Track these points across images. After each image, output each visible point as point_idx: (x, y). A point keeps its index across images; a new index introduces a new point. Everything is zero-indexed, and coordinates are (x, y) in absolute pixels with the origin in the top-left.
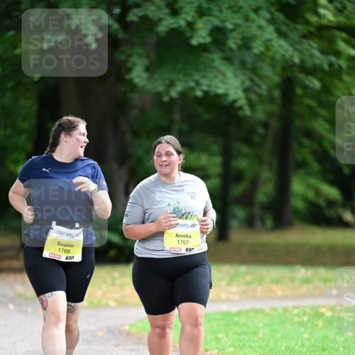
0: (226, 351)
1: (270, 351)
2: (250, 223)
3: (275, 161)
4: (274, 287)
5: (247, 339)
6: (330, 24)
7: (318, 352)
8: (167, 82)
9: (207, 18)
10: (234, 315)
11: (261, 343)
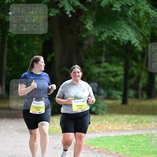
0: (126, 153)
4: (147, 125)
5: (135, 147)
8: (100, 32)
10: (130, 137)
11: (142, 150)
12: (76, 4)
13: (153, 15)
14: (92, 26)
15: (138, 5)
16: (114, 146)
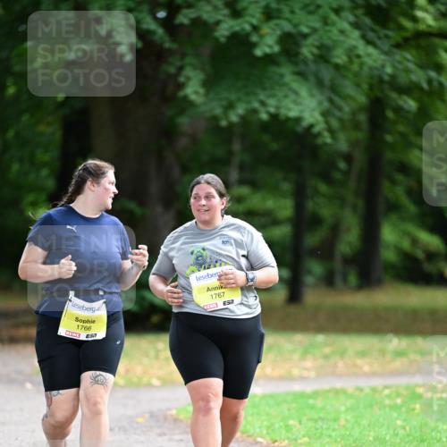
0: (299, 441)
1: (354, 442)
2: (329, 281)
3: (361, 203)
4: (359, 362)
5: (325, 426)
6: (430, 30)
7: (415, 444)
8: (224, 103)
9: (275, 22)
10: (310, 396)
11: (343, 432)
12: (145, 26)
16: (265, 423)
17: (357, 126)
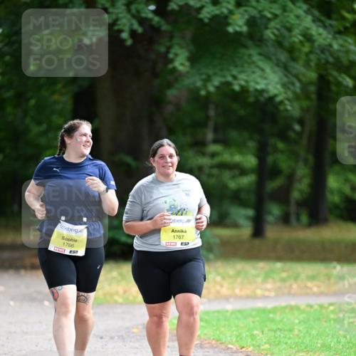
0: (262, 347)
1: (306, 348)
2: (285, 220)
3: (311, 159)
4: (309, 284)
5: (282, 335)
7: (354, 349)
8: (204, 77)
10: (270, 312)
11: (297, 341)
12: (143, 15)
13: (321, 40)
14: (187, 64)
15: (288, 16)
16: (235, 333)
17: (307, 96)
